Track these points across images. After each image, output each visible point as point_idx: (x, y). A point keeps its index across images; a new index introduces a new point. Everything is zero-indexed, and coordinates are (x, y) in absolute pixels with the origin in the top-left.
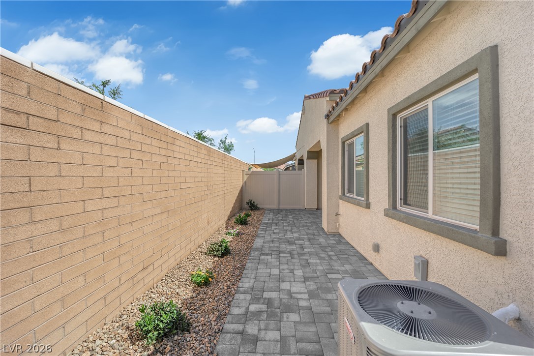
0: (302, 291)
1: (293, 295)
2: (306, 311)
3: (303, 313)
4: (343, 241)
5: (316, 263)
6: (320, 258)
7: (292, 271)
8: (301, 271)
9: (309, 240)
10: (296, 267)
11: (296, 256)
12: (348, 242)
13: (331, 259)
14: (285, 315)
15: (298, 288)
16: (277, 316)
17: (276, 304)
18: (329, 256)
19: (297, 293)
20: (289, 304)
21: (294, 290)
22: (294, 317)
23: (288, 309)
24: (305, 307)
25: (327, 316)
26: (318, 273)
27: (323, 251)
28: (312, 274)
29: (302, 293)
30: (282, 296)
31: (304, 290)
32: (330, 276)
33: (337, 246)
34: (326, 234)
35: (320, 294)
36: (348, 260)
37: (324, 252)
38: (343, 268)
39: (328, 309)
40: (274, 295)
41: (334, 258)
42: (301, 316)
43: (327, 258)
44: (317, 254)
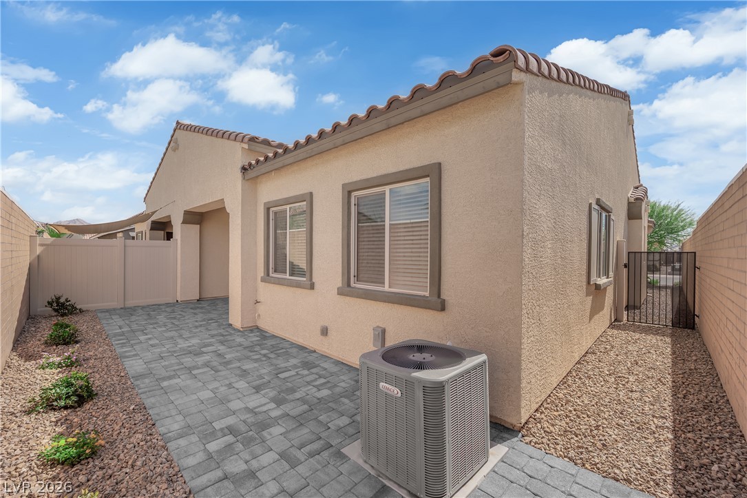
0: (263, 403)
1: (257, 410)
2: (284, 419)
3: (283, 422)
4: (267, 335)
5: (255, 367)
6: (256, 361)
7: (230, 386)
8: (242, 382)
9: (222, 343)
10: (233, 380)
11: (220, 368)
12: (274, 335)
13: (270, 358)
14: (265, 433)
15: (254, 401)
16: (256, 439)
17: (243, 428)
18: (265, 355)
19: (259, 406)
20: (260, 421)
21: (251, 405)
22: (277, 430)
23: (263, 426)
24: (280, 416)
25: (310, 413)
26: (265, 377)
27: (252, 352)
28: (260, 381)
29: (265, 404)
30: (243, 418)
31: (264, 400)
32: (281, 376)
33: (265, 342)
34: (239, 331)
35: (287, 397)
36: (288, 355)
37: (254, 353)
38: (290, 364)
39: (306, 407)
40: (230, 421)
41: (272, 356)
42: (284, 425)
43: (264, 359)
44: (248, 358)
